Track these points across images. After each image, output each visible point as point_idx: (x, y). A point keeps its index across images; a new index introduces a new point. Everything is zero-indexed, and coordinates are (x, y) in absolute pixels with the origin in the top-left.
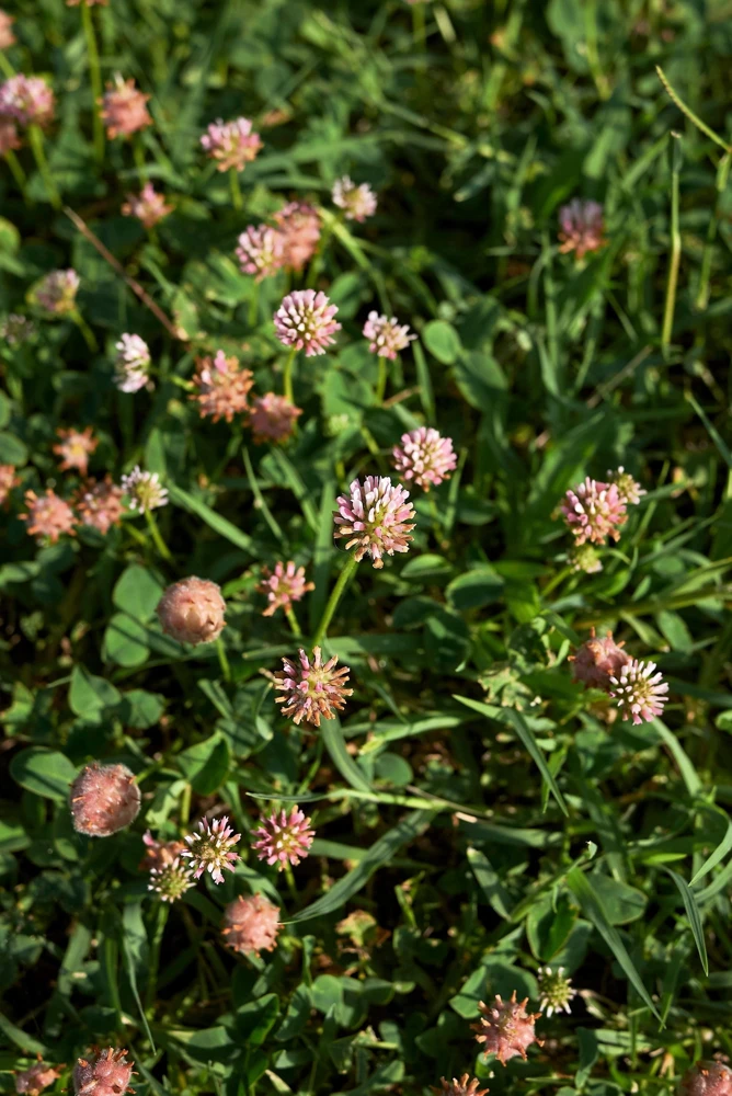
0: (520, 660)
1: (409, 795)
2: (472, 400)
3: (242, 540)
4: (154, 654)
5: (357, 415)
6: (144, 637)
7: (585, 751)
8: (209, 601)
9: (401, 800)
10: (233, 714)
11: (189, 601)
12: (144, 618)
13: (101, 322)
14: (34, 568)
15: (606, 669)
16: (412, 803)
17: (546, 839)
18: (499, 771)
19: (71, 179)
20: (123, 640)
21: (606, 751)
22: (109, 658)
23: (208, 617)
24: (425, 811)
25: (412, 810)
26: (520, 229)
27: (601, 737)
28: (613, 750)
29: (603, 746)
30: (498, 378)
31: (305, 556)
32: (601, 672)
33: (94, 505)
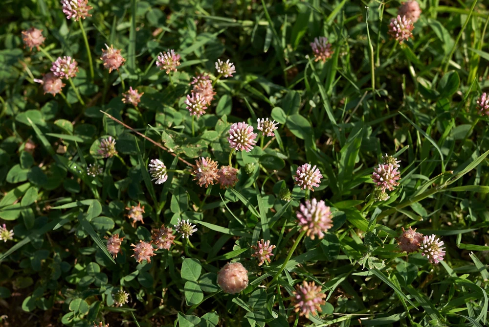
0: (371, 248)
1: (336, 317)
2: (301, 137)
3: (226, 231)
4: (206, 294)
5: (257, 160)
6: (199, 288)
7: (402, 273)
8: (241, 272)
9: (335, 321)
10: (250, 308)
11: (234, 275)
12: (195, 280)
13: (125, 153)
14: (136, 273)
15: (416, 244)
16: (340, 320)
17: (400, 316)
18: (368, 293)
19: (83, 89)
20: (192, 293)
21: (410, 270)
22: (189, 303)
23: (243, 279)
24: (345, 321)
25: (340, 323)
26: (289, 54)
27: (406, 264)
28: (413, 269)
29: (408, 268)
30: (306, 123)
31: (258, 230)
32: (414, 245)
33: (162, 241)
